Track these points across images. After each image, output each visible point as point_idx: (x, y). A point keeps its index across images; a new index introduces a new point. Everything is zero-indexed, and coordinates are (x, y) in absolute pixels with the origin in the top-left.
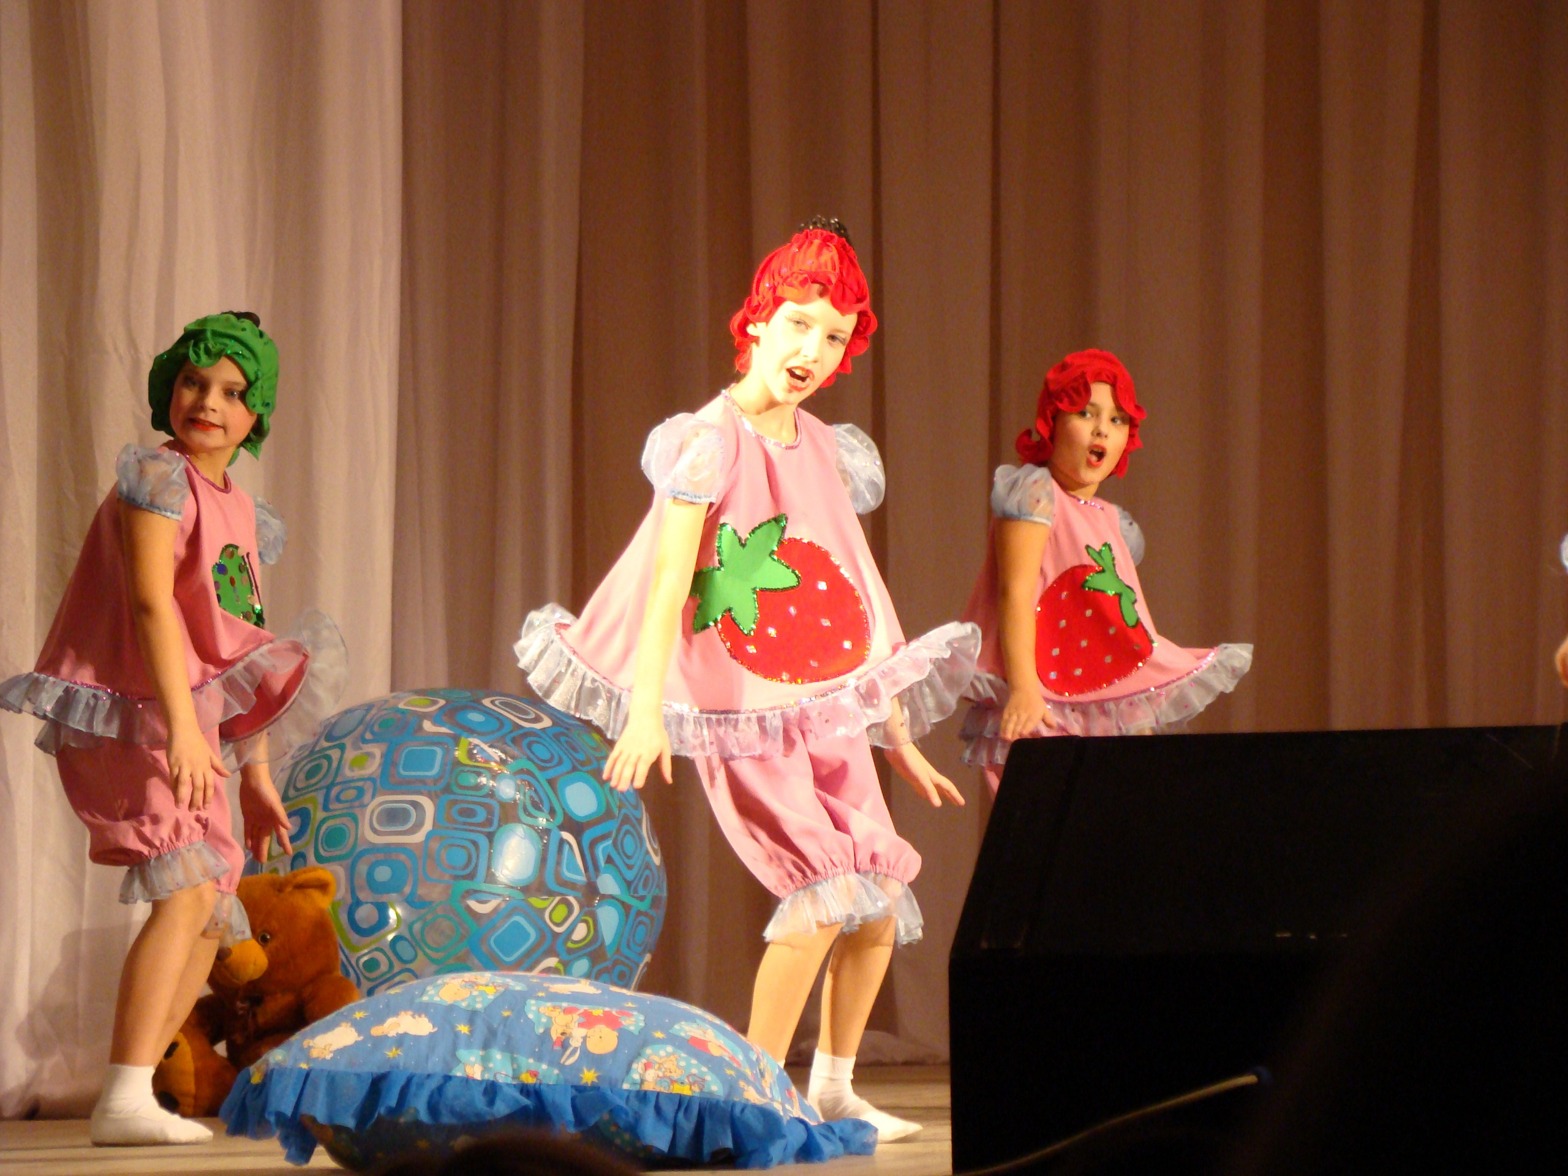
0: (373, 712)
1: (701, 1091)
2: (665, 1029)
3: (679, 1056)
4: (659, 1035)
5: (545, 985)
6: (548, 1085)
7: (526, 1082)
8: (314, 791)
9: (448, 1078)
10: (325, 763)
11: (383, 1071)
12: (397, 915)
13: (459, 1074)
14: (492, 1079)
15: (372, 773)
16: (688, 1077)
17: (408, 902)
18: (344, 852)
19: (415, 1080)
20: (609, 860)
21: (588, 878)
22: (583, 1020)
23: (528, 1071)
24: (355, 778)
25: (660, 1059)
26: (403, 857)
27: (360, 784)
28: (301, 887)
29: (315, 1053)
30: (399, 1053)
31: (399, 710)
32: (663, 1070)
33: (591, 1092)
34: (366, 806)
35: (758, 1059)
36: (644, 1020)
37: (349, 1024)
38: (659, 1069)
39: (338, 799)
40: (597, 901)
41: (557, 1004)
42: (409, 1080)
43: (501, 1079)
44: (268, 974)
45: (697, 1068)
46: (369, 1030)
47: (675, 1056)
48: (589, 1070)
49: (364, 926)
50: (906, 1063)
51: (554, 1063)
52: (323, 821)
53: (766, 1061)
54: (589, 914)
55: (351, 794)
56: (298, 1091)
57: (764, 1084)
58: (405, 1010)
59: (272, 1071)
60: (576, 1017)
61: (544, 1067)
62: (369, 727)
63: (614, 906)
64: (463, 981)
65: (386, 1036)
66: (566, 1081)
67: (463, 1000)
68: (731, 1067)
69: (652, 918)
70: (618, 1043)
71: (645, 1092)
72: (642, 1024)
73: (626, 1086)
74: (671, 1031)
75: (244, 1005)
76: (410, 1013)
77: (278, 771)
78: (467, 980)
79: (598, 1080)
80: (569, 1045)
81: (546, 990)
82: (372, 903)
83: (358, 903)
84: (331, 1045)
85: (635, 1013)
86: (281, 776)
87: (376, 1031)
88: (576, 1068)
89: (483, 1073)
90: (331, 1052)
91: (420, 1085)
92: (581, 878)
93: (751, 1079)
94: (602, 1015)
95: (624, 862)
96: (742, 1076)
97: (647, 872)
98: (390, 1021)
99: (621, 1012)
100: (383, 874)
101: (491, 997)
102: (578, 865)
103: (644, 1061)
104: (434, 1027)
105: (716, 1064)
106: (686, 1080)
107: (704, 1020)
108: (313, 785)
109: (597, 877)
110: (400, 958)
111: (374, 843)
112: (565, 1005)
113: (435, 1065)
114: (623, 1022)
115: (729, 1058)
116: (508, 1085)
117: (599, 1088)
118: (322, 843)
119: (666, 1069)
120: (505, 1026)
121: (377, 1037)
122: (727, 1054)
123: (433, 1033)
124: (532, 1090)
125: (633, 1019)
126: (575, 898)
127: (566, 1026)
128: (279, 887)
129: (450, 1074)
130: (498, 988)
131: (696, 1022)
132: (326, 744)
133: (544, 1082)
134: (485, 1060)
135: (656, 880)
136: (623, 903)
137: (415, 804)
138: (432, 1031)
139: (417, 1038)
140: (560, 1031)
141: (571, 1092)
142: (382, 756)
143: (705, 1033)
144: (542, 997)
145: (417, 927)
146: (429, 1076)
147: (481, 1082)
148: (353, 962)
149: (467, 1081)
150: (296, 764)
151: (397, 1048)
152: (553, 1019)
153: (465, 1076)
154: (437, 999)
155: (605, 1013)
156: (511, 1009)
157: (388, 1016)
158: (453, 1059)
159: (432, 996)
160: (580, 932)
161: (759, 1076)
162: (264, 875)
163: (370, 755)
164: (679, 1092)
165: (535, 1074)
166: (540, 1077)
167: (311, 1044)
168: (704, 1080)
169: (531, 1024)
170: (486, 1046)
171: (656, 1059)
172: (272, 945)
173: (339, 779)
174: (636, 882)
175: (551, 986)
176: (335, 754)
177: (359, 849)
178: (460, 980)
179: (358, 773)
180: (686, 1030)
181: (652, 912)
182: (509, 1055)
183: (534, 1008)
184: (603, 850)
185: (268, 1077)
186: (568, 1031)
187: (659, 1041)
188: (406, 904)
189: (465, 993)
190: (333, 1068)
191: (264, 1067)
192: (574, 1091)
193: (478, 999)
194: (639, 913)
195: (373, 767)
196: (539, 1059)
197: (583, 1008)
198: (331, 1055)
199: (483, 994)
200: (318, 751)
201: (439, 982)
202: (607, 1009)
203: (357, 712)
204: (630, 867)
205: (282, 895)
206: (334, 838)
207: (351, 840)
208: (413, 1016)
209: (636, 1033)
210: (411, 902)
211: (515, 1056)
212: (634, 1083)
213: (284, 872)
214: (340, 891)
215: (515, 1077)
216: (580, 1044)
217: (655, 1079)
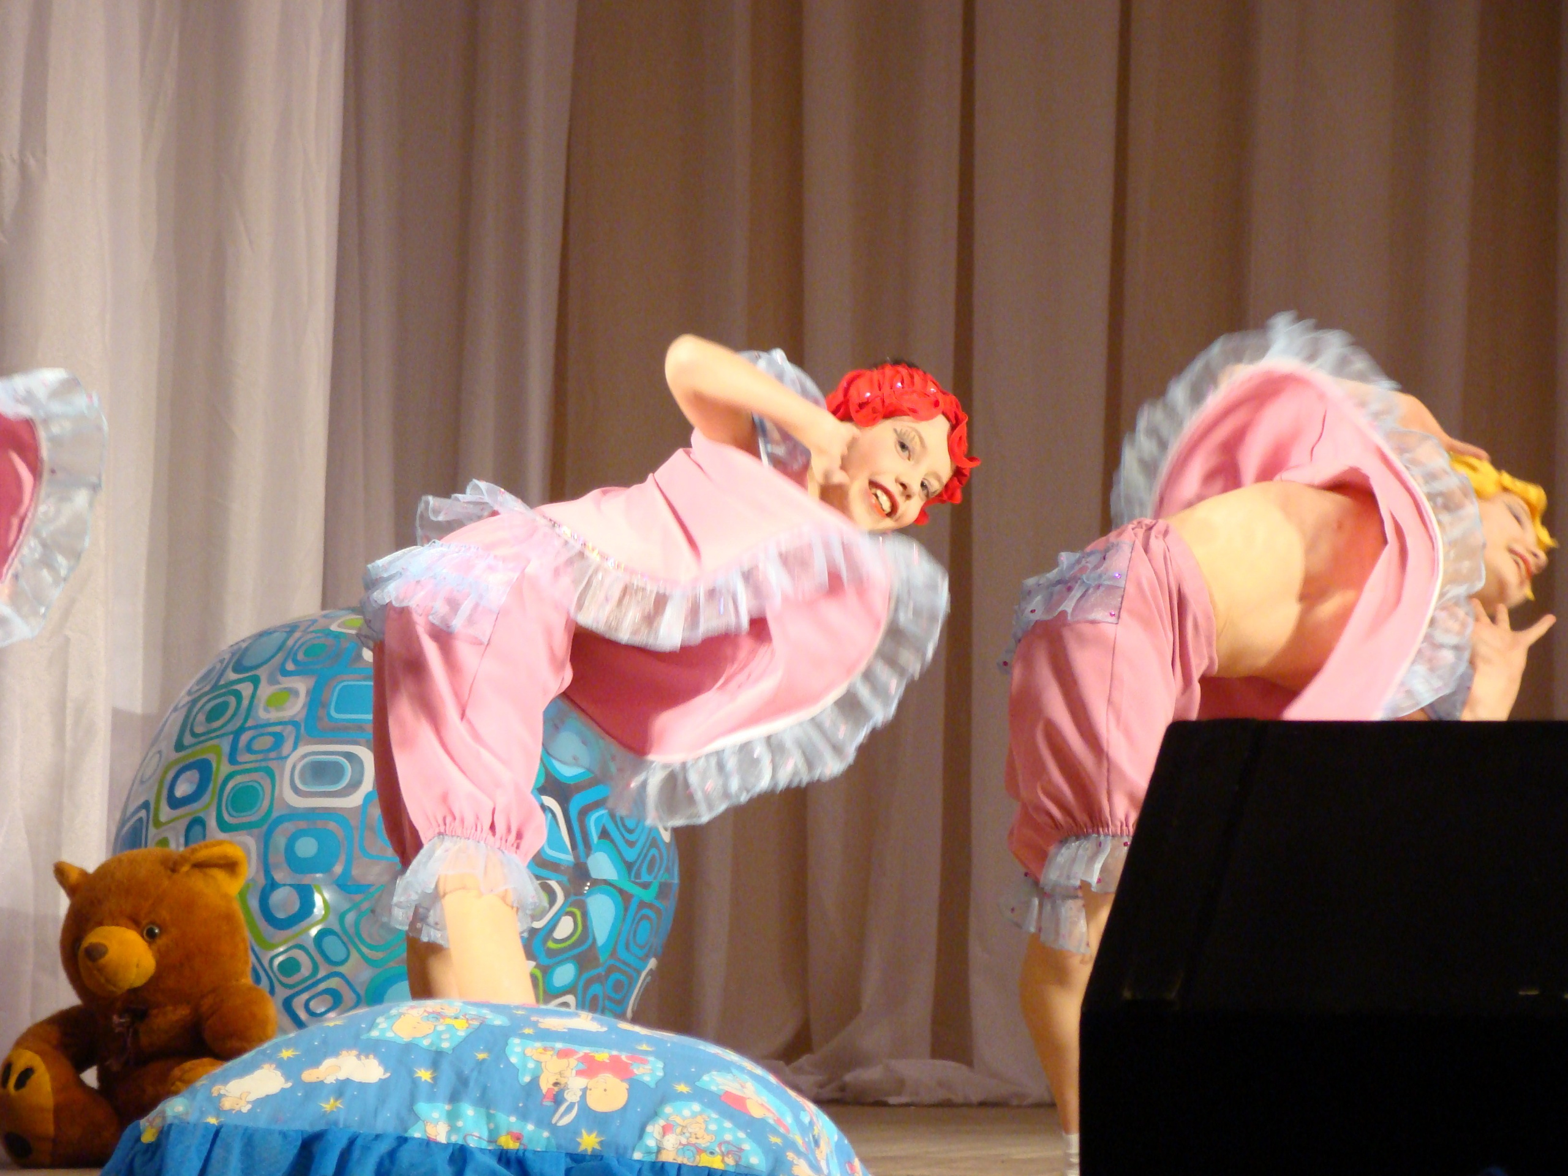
0: (297, 635)
1: (737, 1165)
2: (691, 1080)
3: (708, 1117)
4: (682, 1088)
5: (534, 1019)
6: (535, 1152)
7: (505, 1148)
8: (218, 737)
9: (402, 1140)
10: (233, 701)
11: (317, 1128)
12: (325, 901)
13: (417, 1135)
14: (461, 1142)
15: (295, 716)
16: (720, 1145)
17: (339, 886)
18: (254, 818)
19: (359, 1142)
20: (604, 834)
21: (576, 857)
22: (582, 1066)
23: (510, 1133)
24: (271, 721)
25: (684, 1121)
26: (332, 825)
27: (277, 729)
28: (201, 866)
29: (227, 1104)
30: (340, 1106)
31: (329, 633)
32: (687, 1135)
33: (592, 1163)
34: (286, 757)
35: (811, 1123)
36: (664, 1068)
37: (274, 1066)
38: (682, 1133)
39: (249, 749)
40: (587, 888)
41: (548, 1044)
42: (352, 1142)
43: (472, 1143)
44: (155, 980)
45: (731, 1133)
46: (300, 1072)
47: (704, 1116)
48: (590, 1133)
49: (281, 915)
50: (983, 1104)
51: (543, 1122)
52: (229, 777)
53: (821, 1124)
54: (578, 906)
55: (266, 742)
56: (205, 1153)
57: (819, 1157)
58: (349, 1048)
59: (170, 1125)
60: (573, 1062)
61: (530, 1127)
62: (292, 655)
63: (609, 895)
64: (425, 1011)
65: (322, 1083)
66: (559, 1147)
67: (425, 1037)
68: (775, 1132)
69: (658, 911)
70: (628, 1098)
71: (663, 1164)
72: (660, 1074)
73: (637, 1156)
74: (697, 1084)
75: (122, 1020)
76: (355, 1052)
77: (170, 711)
78: (430, 1010)
79: (601, 1146)
80: (563, 1100)
81: (535, 1025)
82: (291, 885)
83: (273, 885)
84: (249, 1093)
85: (651, 1059)
86: (174, 715)
87: (310, 1076)
88: (573, 1130)
89: (449, 1133)
90: (248, 1102)
91: (366, 1148)
92: (566, 858)
93: (803, 1149)
94: (608, 1061)
95: (624, 837)
96: (792, 1145)
97: (654, 851)
98: (328, 1063)
99: (632, 1056)
100: (307, 847)
101: (462, 1034)
102: (565, 842)
103: (662, 1122)
104: (386, 1071)
105: (757, 1129)
106: (717, 1149)
107: (742, 1069)
108: (215, 730)
109: (588, 855)
110: (326, 958)
111: (295, 808)
112: (559, 1045)
113: (386, 1122)
114: (635, 1071)
115: (775, 1120)
116: (482, 1150)
117: (602, 1158)
118: (227, 809)
119: (691, 1133)
120: (480, 1072)
121: (311, 1083)
122: (771, 1115)
123: (385, 1079)
124: (513, 1157)
125: (648, 1067)
126: (559, 883)
127: (560, 1073)
128: (172, 866)
129: (406, 1135)
130: (470, 1022)
131: (731, 1072)
132: (233, 676)
133: (530, 1147)
134: (452, 1117)
135: (665, 862)
136: (621, 891)
137: (349, 756)
138: (384, 1077)
139: (362, 1086)
140: (553, 1080)
141: (564, 1163)
142: (308, 692)
143: (743, 1087)
144: (529, 1034)
145: (350, 918)
146: (377, 1137)
147: (448, 1145)
148: (266, 964)
149: (428, 1144)
150: (194, 702)
151: (336, 1100)
152: (543, 1065)
153: (426, 1138)
154: (390, 1035)
155: (612, 1057)
156: (489, 1050)
157: (325, 1056)
158: (411, 1114)
159: (383, 1030)
160: (565, 928)
161: (813, 1144)
162: (150, 850)
163: (294, 693)
164: (709, 1165)
165: (518, 1138)
166: (525, 1141)
167: (222, 1092)
168: (741, 1150)
169: (514, 1070)
170: (454, 1098)
171: (679, 1120)
172: (161, 942)
173: (249, 723)
174: (638, 864)
175: (541, 1020)
176: (246, 689)
177: (275, 814)
178: (422, 1010)
179: (274, 715)
180: (717, 1082)
181: (658, 904)
182: (483, 1111)
183: (518, 1049)
184: (598, 819)
185: (164, 1133)
186: (563, 1081)
187: (681, 1096)
188: (335, 886)
189: (427, 1028)
190: (251, 1124)
191: (158, 1122)
192: (568, 1160)
193: (445, 1036)
194: (642, 904)
195: (296, 708)
196: (524, 1116)
197: (583, 1050)
198: (249, 1106)
199: (451, 1028)
200: (223, 685)
201: (394, 1012)
202: (614, 1053)
203: (276, 635)
204: (631, 844)
205: (176, 876)
206: (244, 799)
207: (266, 804)
208: (358, 1057)
209: (652, 1085)
210: (343, 885)
211: (492, 1112)
212: (649, 1152)
213: (176, 846)
214: (250, 870)
215: (491, 1141)
216: (578, 1099)
217: (676, 1146)
